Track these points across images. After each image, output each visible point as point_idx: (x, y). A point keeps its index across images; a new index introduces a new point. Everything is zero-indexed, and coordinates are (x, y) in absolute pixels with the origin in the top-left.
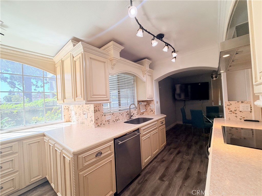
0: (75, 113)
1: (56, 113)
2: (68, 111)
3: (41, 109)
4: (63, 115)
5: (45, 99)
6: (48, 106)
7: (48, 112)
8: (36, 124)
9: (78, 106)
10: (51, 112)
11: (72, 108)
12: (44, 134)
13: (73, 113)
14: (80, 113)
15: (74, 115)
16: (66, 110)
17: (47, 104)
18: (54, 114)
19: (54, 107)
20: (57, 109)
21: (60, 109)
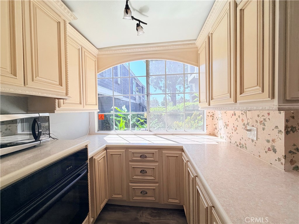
0: (224, 124)
1: (197, 120)
2: (213, 119)
3: (182, 113)
4: (205, 125)
5: (186, 103)
6: (188, 111)
7: (188, 117)
8: (175, 130)
9: (232, 112)
10: (191, 118)
11: (220, 116)
12: (183, 149)
13: (220, 124)
14: (235, 126)
15: (222, 127)
16: (209, 117)
17: (187, 108)
18: (194, 120)
19: (195, 113)
20: (197, 114)
21: (201, 116)
